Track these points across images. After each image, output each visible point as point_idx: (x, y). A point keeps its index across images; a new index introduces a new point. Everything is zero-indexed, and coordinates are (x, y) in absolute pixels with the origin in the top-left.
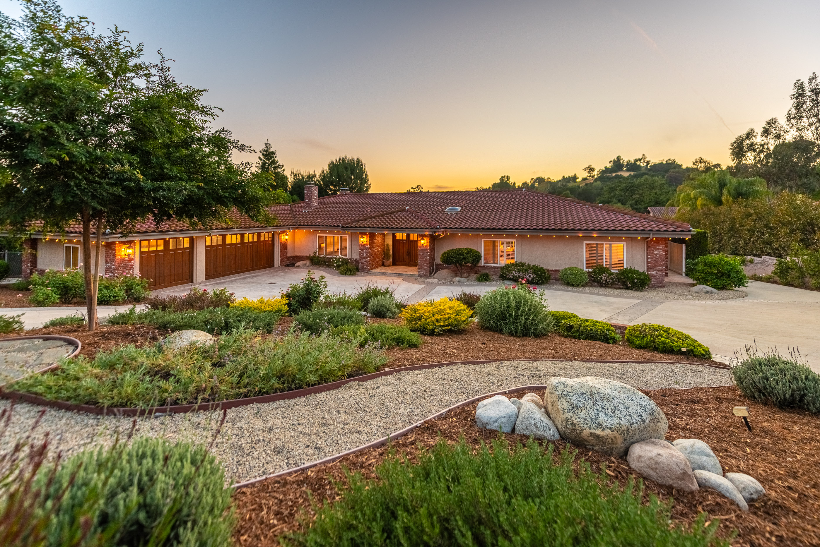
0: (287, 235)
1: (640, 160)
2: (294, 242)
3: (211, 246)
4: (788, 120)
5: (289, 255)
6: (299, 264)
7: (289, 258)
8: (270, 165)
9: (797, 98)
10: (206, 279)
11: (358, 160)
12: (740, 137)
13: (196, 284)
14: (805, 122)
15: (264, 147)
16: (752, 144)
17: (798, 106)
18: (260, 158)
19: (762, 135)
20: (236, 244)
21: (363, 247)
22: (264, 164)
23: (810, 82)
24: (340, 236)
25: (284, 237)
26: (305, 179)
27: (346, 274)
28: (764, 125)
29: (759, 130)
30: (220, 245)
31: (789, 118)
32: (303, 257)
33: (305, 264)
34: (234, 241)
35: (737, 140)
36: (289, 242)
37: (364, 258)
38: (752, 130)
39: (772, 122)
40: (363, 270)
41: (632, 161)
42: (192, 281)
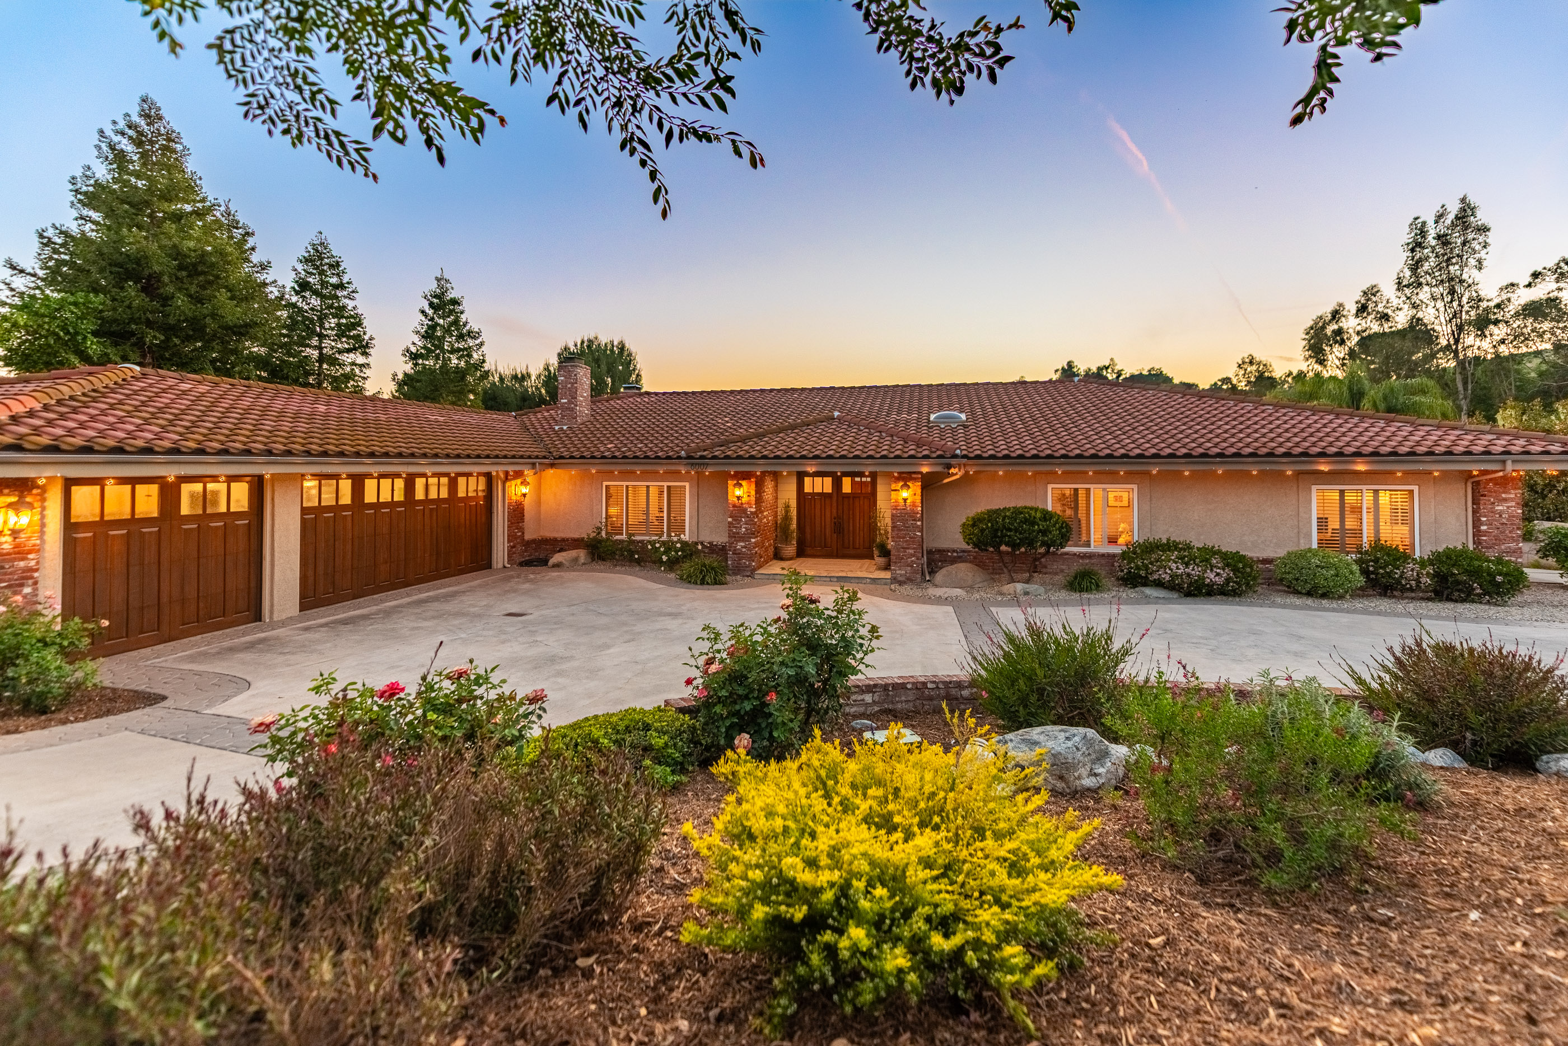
0: (524, 483)
1: (1107, 368)
2: (538, 502)
3: (320, 509)
4: (1398, 289)
5: (527, 537)
6: (557, 558)
7: (528, 544)
8: (447, 331)
9: (1413, 250)
10: (303, 607)
11: (622, 347)
12: (1321, 318)
13: (273, 625)
14: (1424, 294)
15: (433, 286)
16: (1339, 332)
17: (1415, 266)
18: (423, 312)
19: (1357, 316)
20: (392, 504)
21: (739, 510)
22: (433, 327)
23: (1436, 222)
24: (666, 484)
25: (518, 490)
26: (507, 383)
27: (703, 582)
28: (1358, 296)
29: (1352, 308)
30: (345, 507)
31: (1400, 286)
32: (563, 540)
33: (576, 560)
34: (385, 497)
35: (1316, 323)
36: (527, 503)
37: (742, 538)
38: (1341, 305)
39: (1371, 292)
40: (738, 570)
41: (1094, 370)
42: (258, 617)
